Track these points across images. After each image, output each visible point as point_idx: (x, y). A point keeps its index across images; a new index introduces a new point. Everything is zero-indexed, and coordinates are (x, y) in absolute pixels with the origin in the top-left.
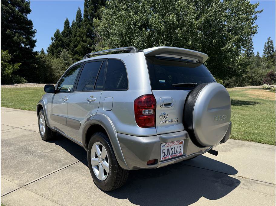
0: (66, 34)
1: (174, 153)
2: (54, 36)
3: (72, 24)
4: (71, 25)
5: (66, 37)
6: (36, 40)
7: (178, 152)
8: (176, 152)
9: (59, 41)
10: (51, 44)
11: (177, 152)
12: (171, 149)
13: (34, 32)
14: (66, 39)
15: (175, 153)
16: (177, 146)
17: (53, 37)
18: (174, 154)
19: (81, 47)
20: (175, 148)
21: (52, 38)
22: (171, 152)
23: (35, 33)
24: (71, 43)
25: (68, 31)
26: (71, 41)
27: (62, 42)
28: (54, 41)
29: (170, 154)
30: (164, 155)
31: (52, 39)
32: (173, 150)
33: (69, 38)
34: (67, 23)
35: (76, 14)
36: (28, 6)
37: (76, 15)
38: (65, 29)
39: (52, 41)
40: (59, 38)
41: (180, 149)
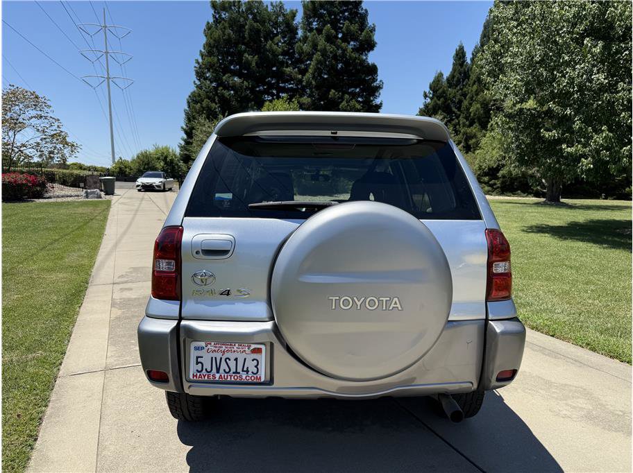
0: (455, 79)
1: (233, 370)
2: (431, 88)
3: (473, 54)
4: (469, 57)
5: (457, 86)
6: (381, 104)
7: (247, 371)
8: (239, 370)
9: (439, 98)
10: (422, 106)
11: (243, 371)
12: (223, 360)
13: (379, 88)
14: (456, 91)
15: (236, 372)
16: (244, 355)
17: (427, 90)
18: (234, 373)
19: (479, 106)
20: (236, 359)
21: (425, 93)
22: (224, 366)
23: (382, 88)
24: (465, 99)
25: (460, 74)
26: (464, 95)
27: (446, 99)
28: (428, 100)
29: (221, 371)
30: (200, 369)
31: (426, 96)
32: (232, 364)
33: (462, 89)
34: (460, 54)
35: (482, 29)
36: (370, 37)
37: (481, 33)
38: (454, 70)
39: (423, 100)
40: (440, 91)
41: (256, 367)
